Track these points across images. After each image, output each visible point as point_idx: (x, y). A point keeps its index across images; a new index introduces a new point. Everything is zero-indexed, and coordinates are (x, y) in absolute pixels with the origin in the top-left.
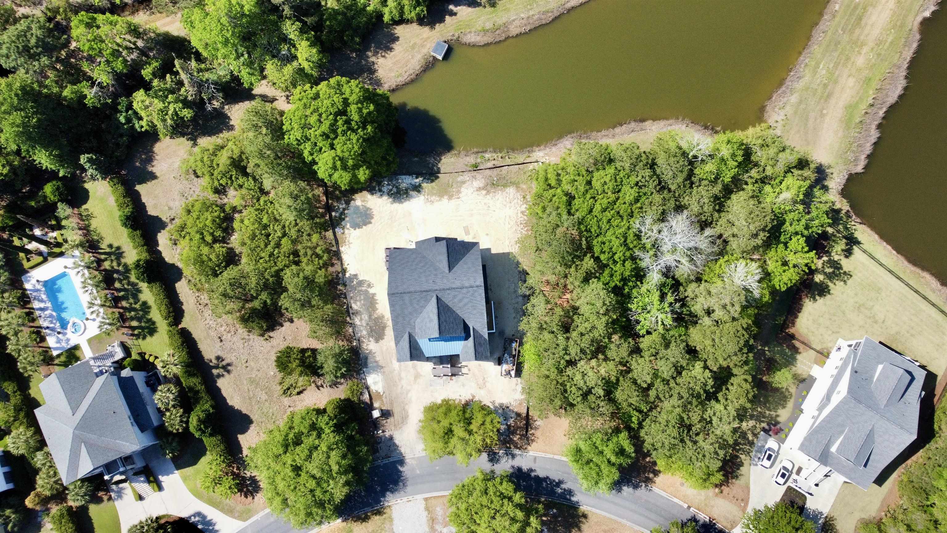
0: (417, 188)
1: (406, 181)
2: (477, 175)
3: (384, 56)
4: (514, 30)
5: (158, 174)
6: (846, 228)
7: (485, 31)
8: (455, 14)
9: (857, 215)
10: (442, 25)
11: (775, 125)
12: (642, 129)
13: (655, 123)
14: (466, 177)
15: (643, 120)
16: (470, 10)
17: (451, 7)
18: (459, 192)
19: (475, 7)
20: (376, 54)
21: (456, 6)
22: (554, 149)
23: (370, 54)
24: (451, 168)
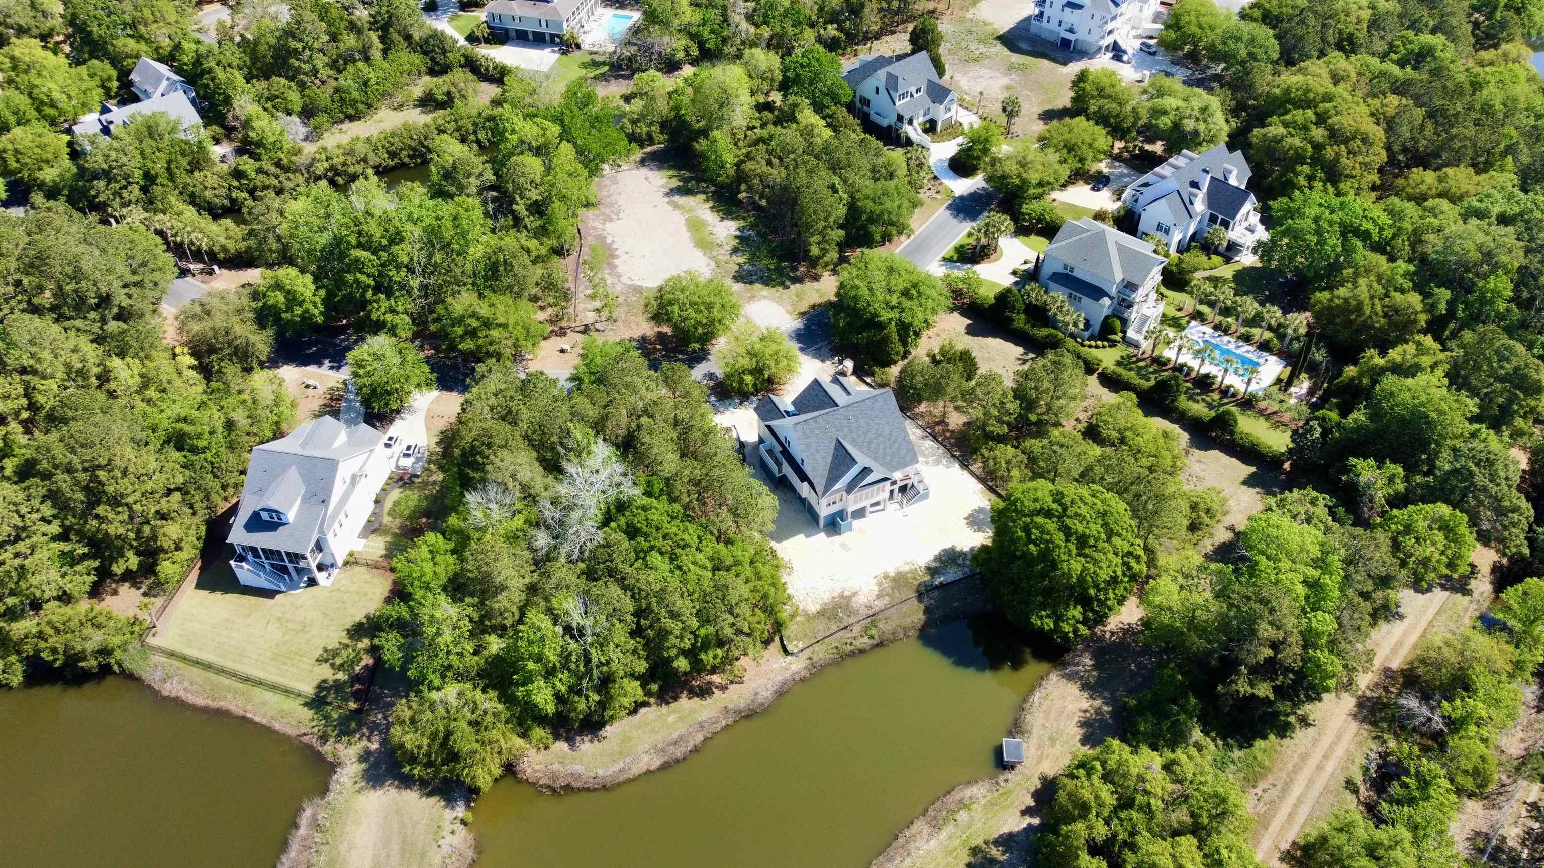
0: (932, 571)
1: (951, 575)
2: (865, 612)
3: (1085, 711)
4: (920, 826)
6: (326, 717)
7: (963, 805)
8: (1024, 813)
9: (309, 747)
10: (1033, 789)
11: (455, 827)
12: (663, 750)
13: (645, 768)
14: (879, 605)
15: (665, 766)
16: (1005, 830)
17: (1036, 821)
18: (880, 584)
19: (1001, 836)
20: (1098, 711)
21: (1030, 825)
22: (780, 678)
23: (1106, 708)
24: (905, 607)
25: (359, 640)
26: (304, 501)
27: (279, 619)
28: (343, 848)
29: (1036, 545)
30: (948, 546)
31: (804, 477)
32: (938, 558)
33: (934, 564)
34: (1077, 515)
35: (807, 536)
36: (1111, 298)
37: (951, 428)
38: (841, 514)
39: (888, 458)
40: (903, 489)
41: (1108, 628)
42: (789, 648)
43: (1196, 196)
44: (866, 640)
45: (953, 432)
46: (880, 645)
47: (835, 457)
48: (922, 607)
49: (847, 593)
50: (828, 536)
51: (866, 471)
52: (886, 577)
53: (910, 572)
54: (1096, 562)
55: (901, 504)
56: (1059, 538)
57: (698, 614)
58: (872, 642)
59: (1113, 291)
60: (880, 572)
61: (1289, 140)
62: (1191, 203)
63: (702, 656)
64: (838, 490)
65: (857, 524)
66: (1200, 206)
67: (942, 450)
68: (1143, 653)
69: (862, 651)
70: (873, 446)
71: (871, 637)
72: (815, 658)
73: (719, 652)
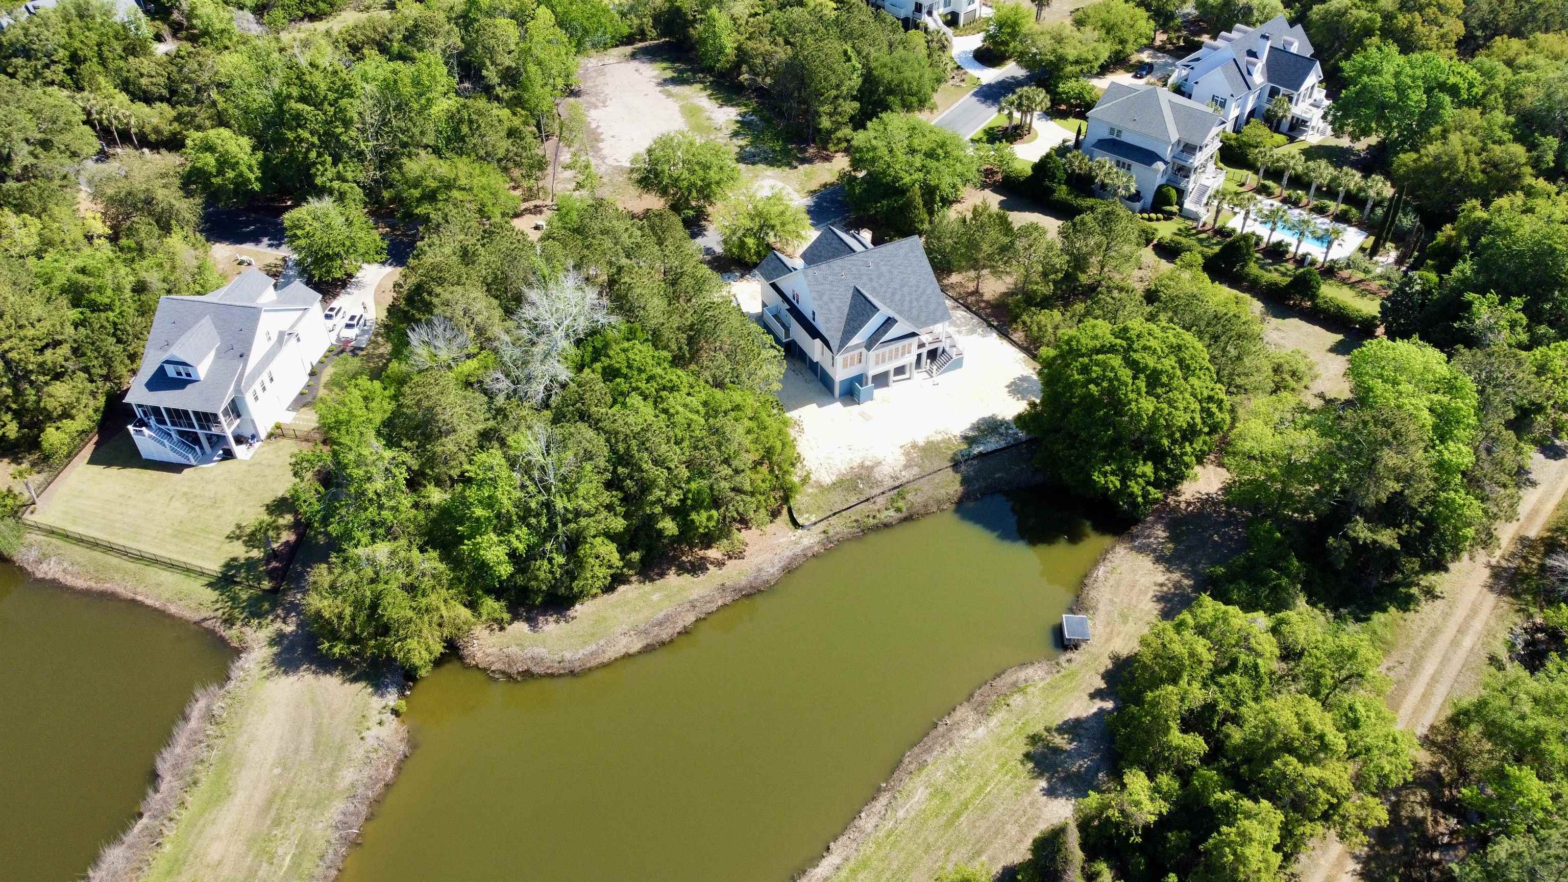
0: (969, 440)
1: (993, 444)
2: (890, 483)
3: (1162, 585)
4: (964, 712)
5: (1332, 355)
6: (234, 599)
7: (1016, 688)
8: (1092, 696)
9: (212, 632)
10: (1102, 670)
11: (384, 717)
12: (646, 632)
13: (623, 651)
14: (906, 475)
15: (648, 649)
16: (1071, 715)
17: (1109, 705)
18: (907, 454)
19: (1065, 723)
20: (1177, 585)
21: (1101, 710)
22: (789, 553)
23: (1186, 582)
24: (937, 478)
25: (281, 515)
26: (218, 356)
27: (185, 494)
28: (241, 741)
29: (1097, 385)
30: (987, 414)
31: (814, 333)
32: (976, 427)
33: (971, 434)
34: (1145, 348)
35: (820, 406)
36: (1166, 163)
37: (985, 298)
38: (860, 379)
39: (915, 312)
40: (933, 355)
41: (1182, 498)
42: (800, 521)
43: (1254, 65)
44: (892, 513)
45: (987, 302)
46: (908, 519)
47: (853, 306)
48: (958, 477)
49: (867, 463)
50: (845, 404)
51: (889, 322)
52: (914, 446)
53: (943, 441)
54: (1171, 403)
55: (930, 373)
56: (1126, 374)
57: (689, 464)
58: (899, 515)
59: (1168, 154)
60: (907, 441)
61: (1355, 12)
62: (1249, 73)
63: (694, 516)
64: (857, 346)
65: (879, 393)
66: (1258, 78)
67: (976, 320)
68: (1226, 524)
69: (886, 526)
70: (897, 297)
71: (898, 510)
72: (831, 532)
73: (714, 513)
